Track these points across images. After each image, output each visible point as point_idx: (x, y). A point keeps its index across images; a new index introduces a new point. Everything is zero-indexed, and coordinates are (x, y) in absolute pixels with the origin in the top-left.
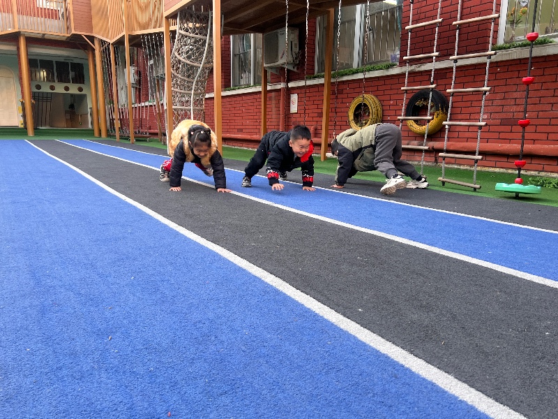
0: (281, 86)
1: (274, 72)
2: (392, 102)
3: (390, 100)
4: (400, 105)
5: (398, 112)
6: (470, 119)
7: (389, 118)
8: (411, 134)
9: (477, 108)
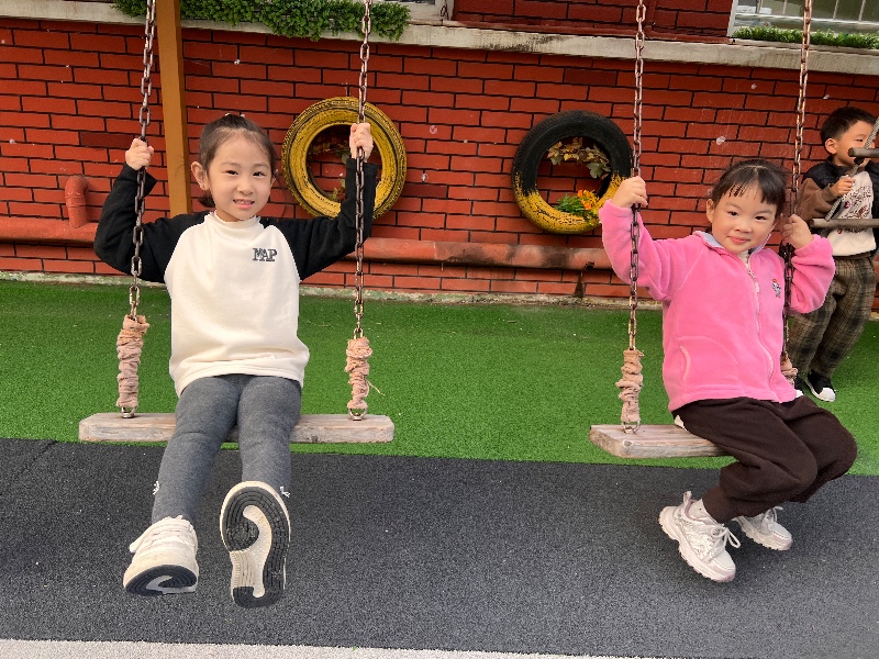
2: (433, 130)
3: (427, 123)
4: (466, 141)
5: (457, 163)
6: (675, 196)
7: (424, 178)
8: (503, 224)
9: (695, 172)
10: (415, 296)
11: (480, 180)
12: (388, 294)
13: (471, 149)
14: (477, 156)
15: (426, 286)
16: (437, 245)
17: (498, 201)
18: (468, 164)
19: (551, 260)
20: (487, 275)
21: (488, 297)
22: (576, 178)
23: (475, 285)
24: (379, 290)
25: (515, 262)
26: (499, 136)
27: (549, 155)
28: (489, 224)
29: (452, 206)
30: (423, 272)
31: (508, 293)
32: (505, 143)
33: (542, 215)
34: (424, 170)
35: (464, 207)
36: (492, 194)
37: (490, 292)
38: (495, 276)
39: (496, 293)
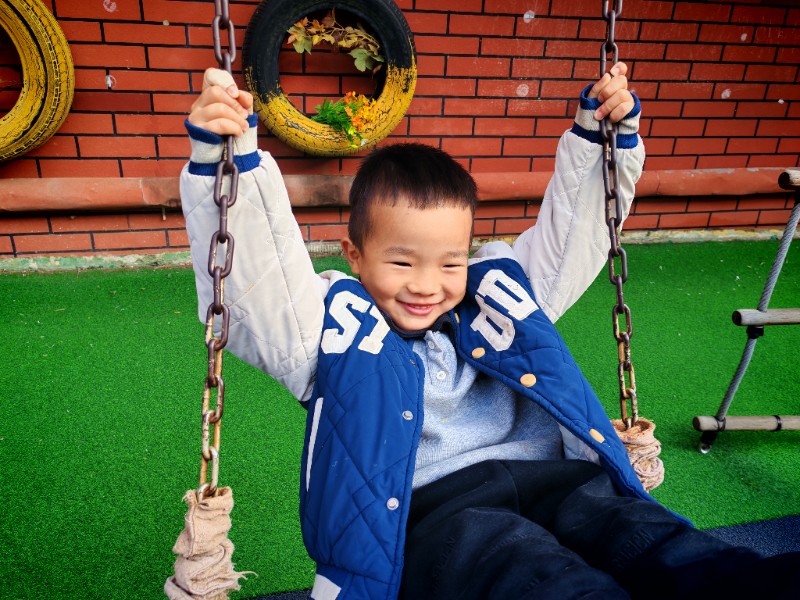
4: (166, 23)
5: (157, 57)
6: (477, 97)
7: (109, 83)
9: (500, 62)
10: (131, 260)
12: (87, 261)
14: (188, 46)
15: (144, 243)
16: (145, 183)
18: (175, 59)
19: (319, 194)
22: (340, 76)
24: (72, 255)
27: (290, 40)
29: (164, 124)
30: (136, 223)
33: (294, 130)
34: (108, 70)
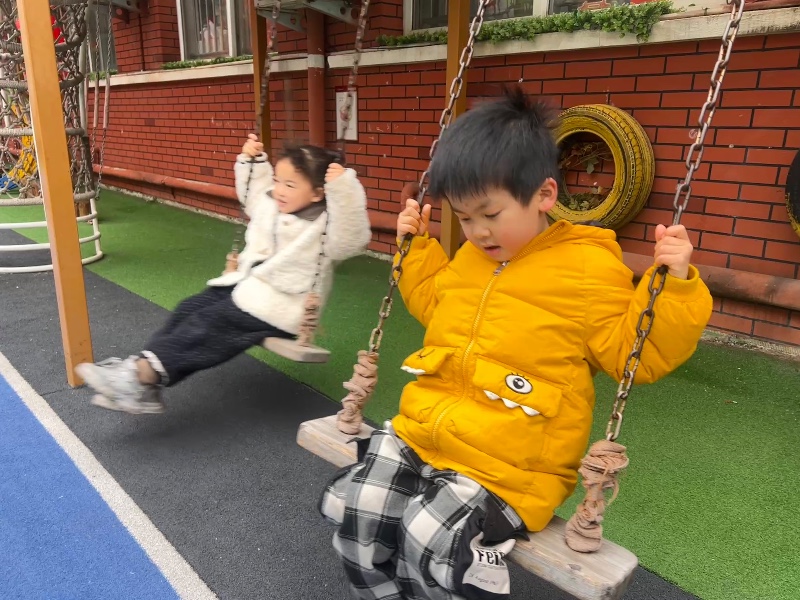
0: (308, 62)
1: (286, 23)
3: (688, 127)
4: (731, 146)
5: (718, 171)
8: (773, 251)
11: (747, 192)
13: (739, 155)
14: (744, 163)
17: (769, 220)
18: (733, 173)
20: (750, 314)
21: (751, 342)
23: (734, 323)
25: (777, 300)
26: (776, 138)
28: (756, 248)
29: (711, 223)
31: (779, 342)
32: (783, 148)
35: (725, 225)
36: (762, 211)
37: (751, 336)
38: (760, 315)
39: (760, 338)
